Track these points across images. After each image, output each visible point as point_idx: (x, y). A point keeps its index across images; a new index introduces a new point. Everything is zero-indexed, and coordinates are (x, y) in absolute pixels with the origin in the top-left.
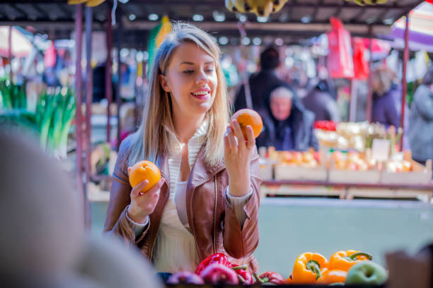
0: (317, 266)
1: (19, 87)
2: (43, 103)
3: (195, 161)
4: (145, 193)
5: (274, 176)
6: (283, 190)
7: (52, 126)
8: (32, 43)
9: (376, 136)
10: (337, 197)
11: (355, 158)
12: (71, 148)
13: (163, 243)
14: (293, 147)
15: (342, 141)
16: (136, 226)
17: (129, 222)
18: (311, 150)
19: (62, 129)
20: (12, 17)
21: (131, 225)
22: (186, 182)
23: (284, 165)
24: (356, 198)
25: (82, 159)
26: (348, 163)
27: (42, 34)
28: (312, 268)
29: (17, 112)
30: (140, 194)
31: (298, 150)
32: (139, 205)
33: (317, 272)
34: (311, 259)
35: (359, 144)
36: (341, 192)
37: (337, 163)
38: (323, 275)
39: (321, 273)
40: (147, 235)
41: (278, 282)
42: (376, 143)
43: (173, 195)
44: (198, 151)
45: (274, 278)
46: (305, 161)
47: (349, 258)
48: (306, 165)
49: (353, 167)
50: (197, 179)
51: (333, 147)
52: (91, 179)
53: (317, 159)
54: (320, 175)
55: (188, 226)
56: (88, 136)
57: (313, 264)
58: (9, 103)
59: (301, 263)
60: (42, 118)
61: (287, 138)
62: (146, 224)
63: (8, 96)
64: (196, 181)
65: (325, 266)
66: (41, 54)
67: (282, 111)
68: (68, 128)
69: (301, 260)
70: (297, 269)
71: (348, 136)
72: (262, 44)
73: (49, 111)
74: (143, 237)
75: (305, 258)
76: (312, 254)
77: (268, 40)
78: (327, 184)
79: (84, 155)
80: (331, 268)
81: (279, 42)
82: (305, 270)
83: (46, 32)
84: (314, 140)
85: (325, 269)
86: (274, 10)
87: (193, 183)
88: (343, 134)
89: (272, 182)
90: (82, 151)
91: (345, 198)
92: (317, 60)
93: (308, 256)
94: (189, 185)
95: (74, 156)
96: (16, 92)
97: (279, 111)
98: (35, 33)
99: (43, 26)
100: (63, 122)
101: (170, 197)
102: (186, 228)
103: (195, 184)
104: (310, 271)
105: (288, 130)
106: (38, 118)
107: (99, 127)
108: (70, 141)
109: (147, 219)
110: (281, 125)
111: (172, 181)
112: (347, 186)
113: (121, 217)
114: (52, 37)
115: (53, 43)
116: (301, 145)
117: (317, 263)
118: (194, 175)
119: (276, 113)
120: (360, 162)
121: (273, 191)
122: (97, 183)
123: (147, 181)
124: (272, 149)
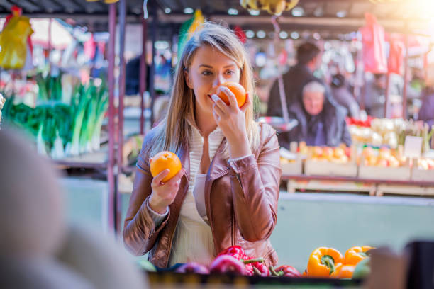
0: (331, 261)
1: (55, 79)
2: (78, 95)
3: (216, 154)
4: (165, 182)
5: (303, 172)
6: (313, 185)
7: (86, 117)
8: (72, 34)
9: (409, 133)
10: (367, 193)
11: (387, 155)
12: (104, 139)
13: (182, 234)
14: (325, 142)
15: (376, 138)
16: (156, 215)
17: (149, 212)
18: (343, 145)
19: (95, 121)
20: (51, 9)
21: (151, 215)
22: (205, 175)
23: (315, 160)
24: (385, 194)
25: (115, 151)
26: (379, 159)
27: (82, 26)
28: (327, 263)
29: (53, 104)
30: (160, 183)
31: (330, 146)
32: (159, 194)
33: (331, 267)
34: (326, 254)
35: (393, 141)
36: (371, 189)
37: (368, 159)
38: (337, 269)
39: (335, 268)
40: (166, 225)
41: (293, 275)
42: (409, 139)
43: (192, 188)
44: (219, 143)
45: (289, 272)
46: (335, 156)
47: (364, 254)
48: (337, 161)
49: (384, 163)
50: (216, 172)
51: (366, 143)
52: (122, 171)
53: (348, 155)
54: (350, 171)
55: (206, 218)
56: (121, 128)
57: (327, 259)
58: (44, 95)
59: (316, 258)
60: (77, 109)
61: (319, 133)
62: (166, 214)
63: (44, 88)
64: (215, 173)
65: (339, 261)
66: (81, 45)
67: (315, 106)
68: (102, 120)
69: (316, 255)
70: (311, 264)
71: (383, 133)
72: (300, 38)
73: (84, 103)
74: (162, 227)
75: (320, 253)
76: (327, 249)
77: (306, 34)
78: (356, 180)
79: (116, 147)
80: (345, 263)
81: (316, 36)
82: (319, 264)
83: (85, 24)
84: (346, 135)
85: (340, 264)
86: (287, 7)
87: (212, 175)
88: (378, 130)
89: (302, 177)
90: (114, 144)
91: (375, 195)
92: (355, 55)
93: (323, 251)
94: (208, 177)
95: (106, 148)
96: (52, 83)
97: (312, 106)
98: (74, 26)
99: (81, 19)
100: (97, 114)
101: (189, 190)
102: (205, 220)
103: (214, 177)
104: (324, 266)
105: (320, 125)
106: (73, 110)
107: (132, 119)
108: (104, 133)
109: (168, 210)
110: (313, 119)
111: (191, 173)
112: (378, 183)
113: (142, 207)
114: (92, 29)
115: (93, 35)
116: (333, 141)
117: (331, 258)
118: (214, 168)
119: (308, 108)
120: (392, 159)
121: (302, 186)
122: (128, 175)
123: (168, 170)
124: (303, 144)
